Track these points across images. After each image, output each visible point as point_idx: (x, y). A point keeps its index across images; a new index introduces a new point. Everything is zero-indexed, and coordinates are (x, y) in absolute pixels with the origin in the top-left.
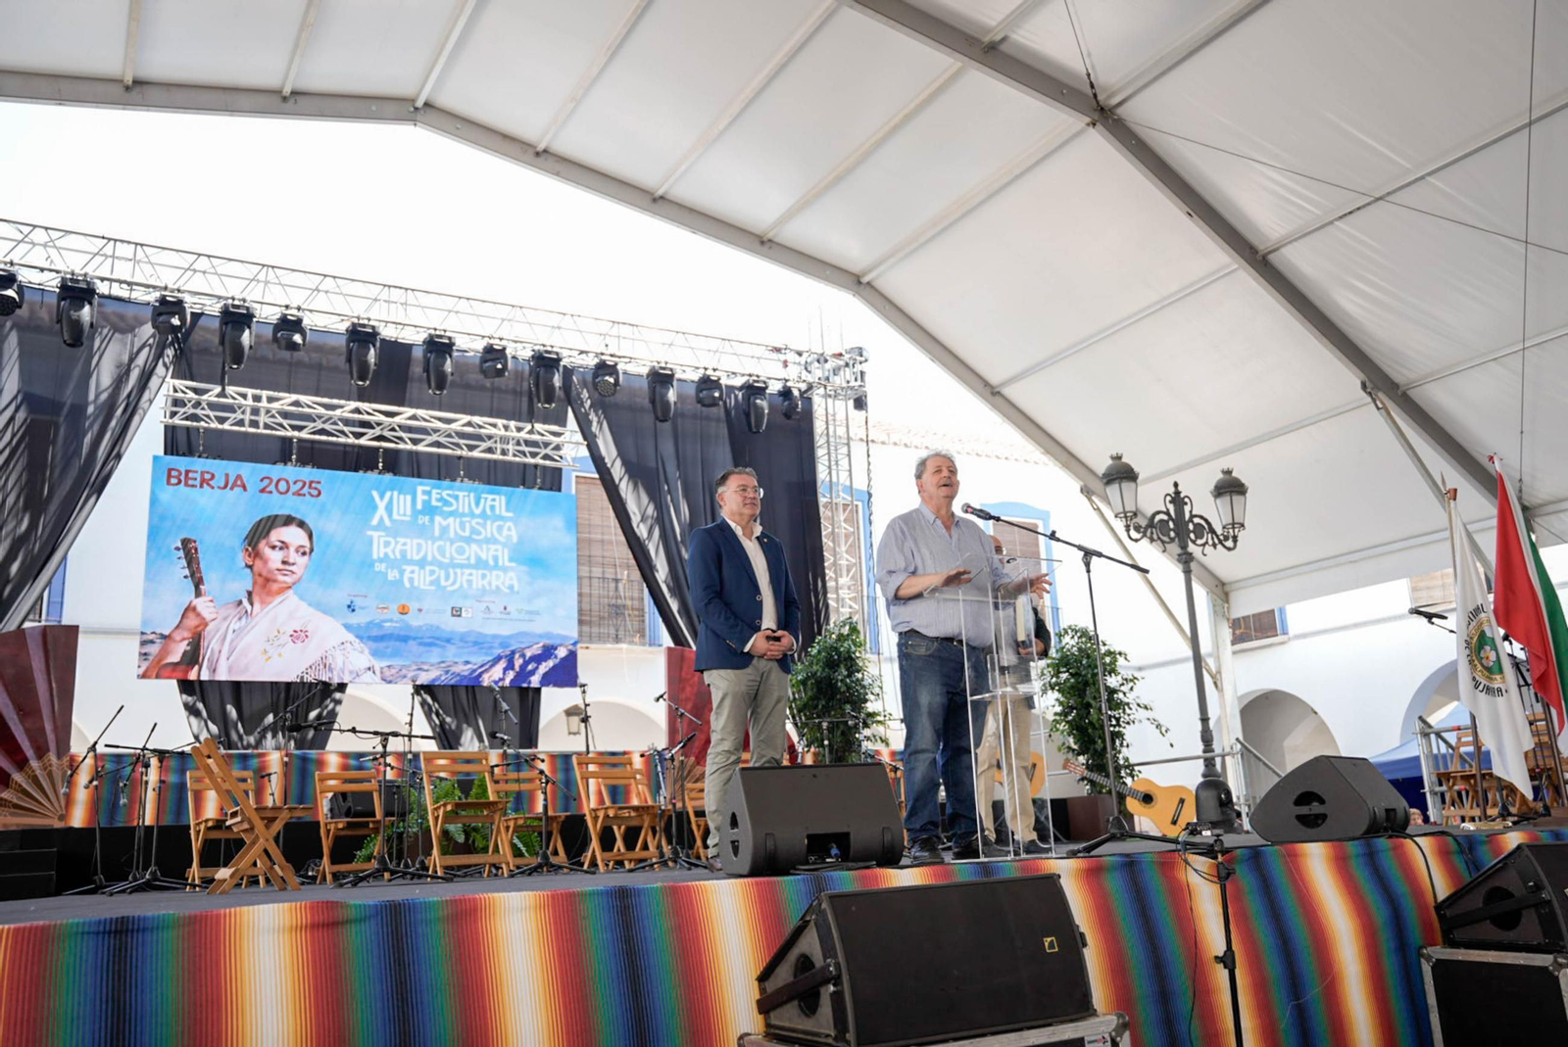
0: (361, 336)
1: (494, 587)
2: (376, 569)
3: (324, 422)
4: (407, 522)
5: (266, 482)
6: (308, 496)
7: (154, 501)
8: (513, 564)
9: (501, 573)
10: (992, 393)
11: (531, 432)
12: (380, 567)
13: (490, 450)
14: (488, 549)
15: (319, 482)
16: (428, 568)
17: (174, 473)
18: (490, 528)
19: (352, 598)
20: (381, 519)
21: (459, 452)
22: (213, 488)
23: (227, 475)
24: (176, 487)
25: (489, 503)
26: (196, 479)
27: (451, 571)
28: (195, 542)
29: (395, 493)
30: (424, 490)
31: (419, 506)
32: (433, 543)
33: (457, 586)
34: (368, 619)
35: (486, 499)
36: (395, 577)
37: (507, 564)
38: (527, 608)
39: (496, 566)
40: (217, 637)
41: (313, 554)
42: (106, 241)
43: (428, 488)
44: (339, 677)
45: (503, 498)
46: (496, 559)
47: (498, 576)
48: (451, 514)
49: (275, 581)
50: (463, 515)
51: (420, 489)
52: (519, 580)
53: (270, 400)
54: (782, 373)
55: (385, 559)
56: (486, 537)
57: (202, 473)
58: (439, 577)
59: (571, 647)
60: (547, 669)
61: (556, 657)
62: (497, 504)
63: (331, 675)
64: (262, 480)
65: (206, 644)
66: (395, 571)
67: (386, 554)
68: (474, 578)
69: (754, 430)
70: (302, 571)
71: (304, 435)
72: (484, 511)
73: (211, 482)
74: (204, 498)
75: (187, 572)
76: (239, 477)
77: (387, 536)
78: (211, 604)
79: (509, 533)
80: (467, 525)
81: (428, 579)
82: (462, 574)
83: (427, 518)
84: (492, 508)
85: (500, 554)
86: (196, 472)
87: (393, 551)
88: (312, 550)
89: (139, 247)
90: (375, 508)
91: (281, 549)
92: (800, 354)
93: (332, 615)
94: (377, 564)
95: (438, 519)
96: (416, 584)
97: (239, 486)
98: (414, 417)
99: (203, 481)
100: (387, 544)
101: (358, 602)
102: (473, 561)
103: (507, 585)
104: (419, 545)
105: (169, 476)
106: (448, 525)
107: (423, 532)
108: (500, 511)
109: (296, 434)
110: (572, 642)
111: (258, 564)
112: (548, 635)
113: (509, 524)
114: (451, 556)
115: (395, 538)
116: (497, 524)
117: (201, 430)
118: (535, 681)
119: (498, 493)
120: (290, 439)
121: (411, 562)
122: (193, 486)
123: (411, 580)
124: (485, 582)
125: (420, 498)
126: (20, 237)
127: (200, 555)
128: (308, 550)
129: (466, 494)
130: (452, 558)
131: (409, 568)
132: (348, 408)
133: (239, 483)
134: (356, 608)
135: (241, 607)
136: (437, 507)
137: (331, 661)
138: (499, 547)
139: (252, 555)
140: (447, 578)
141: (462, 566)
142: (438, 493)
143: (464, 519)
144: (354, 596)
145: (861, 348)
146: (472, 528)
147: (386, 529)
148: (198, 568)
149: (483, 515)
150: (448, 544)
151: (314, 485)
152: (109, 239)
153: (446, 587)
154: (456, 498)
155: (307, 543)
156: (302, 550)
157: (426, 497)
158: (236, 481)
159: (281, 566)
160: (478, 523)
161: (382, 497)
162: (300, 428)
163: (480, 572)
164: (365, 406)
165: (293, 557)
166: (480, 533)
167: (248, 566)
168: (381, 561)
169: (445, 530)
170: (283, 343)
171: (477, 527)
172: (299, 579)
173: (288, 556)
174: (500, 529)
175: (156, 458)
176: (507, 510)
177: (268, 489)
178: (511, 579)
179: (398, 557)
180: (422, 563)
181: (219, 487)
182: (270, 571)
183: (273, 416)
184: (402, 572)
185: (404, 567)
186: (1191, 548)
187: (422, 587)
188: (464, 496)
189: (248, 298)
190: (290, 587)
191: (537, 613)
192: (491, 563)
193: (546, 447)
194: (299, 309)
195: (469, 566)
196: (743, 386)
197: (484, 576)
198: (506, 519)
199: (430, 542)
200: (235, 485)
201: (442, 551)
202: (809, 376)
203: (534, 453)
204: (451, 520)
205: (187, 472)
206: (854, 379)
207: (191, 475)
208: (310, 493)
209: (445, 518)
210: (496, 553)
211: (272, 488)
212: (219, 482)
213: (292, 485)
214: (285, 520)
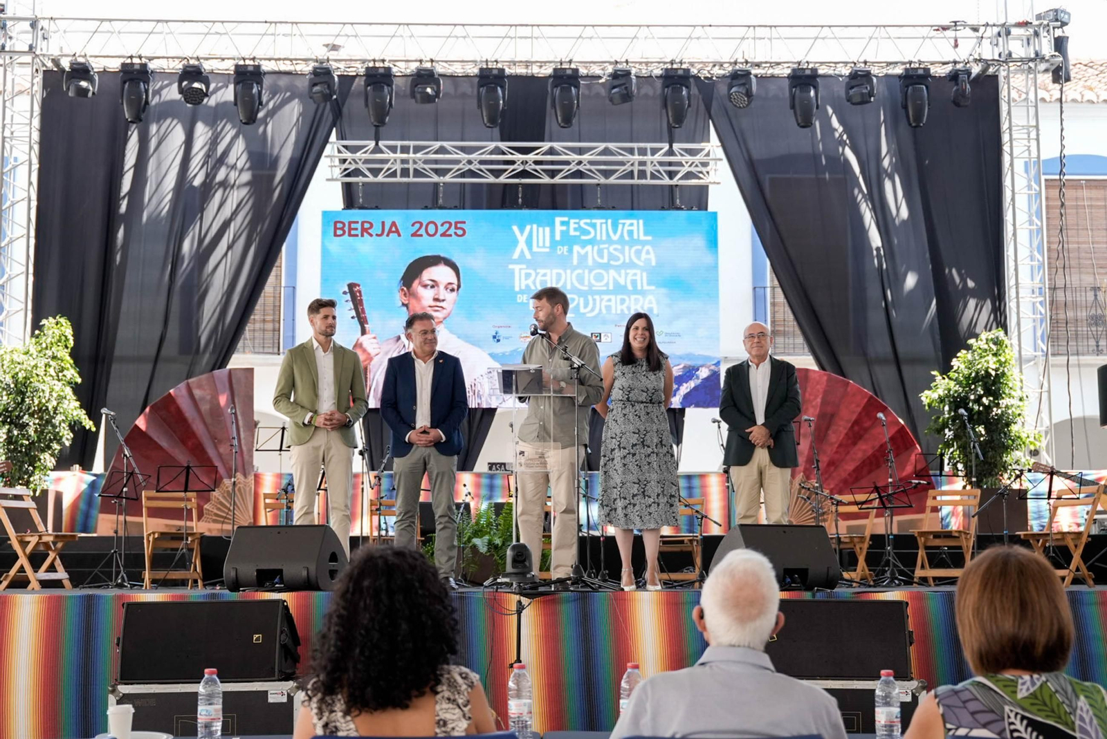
0: (490, 78)
2: (519, 301)
3: (469, 164)
4: (547, 253)
5: (417, 226)
6: (454, 237)
7: (325, 252)
8: (653, 288)
9: (639, 297)
11: (668, 152)
13: (628, 175)
14: (627, 274)
15: (464, 222)
17: (339, 226)
18: (629, 253)
19: (497, 329)
20: (522, 252)
21: (596, 181)
22: (371, 235)
23: (383, 223)
24: (341, 238)
25: (626, 228)
26: (356, 229)
27: (590, 298)
28: (359, 286)
29: (535, 226)
30: (563, 221)
31: (558, 237)
32: (572, 273)
33: (597, 311)
34: (512, 349)
35: (624, 224)
37: (646, 287)
38: (665, 331)
39: (636, 291)
40: (380, 370)
41: (460, 290)
42: (268, 24)
43: (566, 219)
44: (487, 402)
45: (641, 222)
46: (634, 283)
47: (636, 301)
48: (592, 242)
50: (601, 242)
51: (558, 220)
52: (658, 302)
53: (417, 149)
54: (950, 55)
55: (527, 290)
56: (624, 262)
57: (363, 223)
58: (578, 304)
59: (713, 367)
60: (689, 390)
61: (698, 378)
62: (635, 228)
63: (479, 401)
64: (413, 225)
65: (372, 377)
67: (527, 286)
68: (612, 304)
69: (914, 125)
70: (451, 306)
71: (448, 178)
72: (622, 235)
73: (370, 231)
74: (365, 246)
75: (353, 313)
76: (394, 224)
77: (528, 268)
78: (375, 341)
79: (648, 256)
80: (606, 251)
82: (601, 300)
83: (566, 248)
84: (630, 233)
85: (638, 278)
86: (357, 222)
87: (534, 283)
88: (459, 286)
89: (294, 25)
90: (515, 242)
91: (432, 287)
92: (975, 29)
93: (479, 347)
94: (519, 296)
95: (576, 248)
97: (393, 232)
98: (549, 151)
99: (364, 230)
100: (528, 276)
101: (502, 333)
102: (611, 287)
104: (559, 275)
105: (336, 229)
106: (587, 253)
107: (565, 262)
108: (638, 236)
109: (441, 178)
110: (714, 363)
111: (413, 302)
112: (689, 356)
113: (648, 247)
114: (590, 283)
115: (535, 270)
116: (633, 249)
117: (361, 184)
118: (676, 402)
119: (636, 218)
120: (436, 185)
122: (357, 235)
125: (559, 228)
126: (206, 31)
127: (364, 298)
128: (456, 287)
129: (604, 221)
130: (590, 285)
132: (490, 148)
133: (394, 229)
134: (501, 338)
135: (400, 342)
136: (575, 236)
137: (479, 388)
138: (638, 272)
139: (408, 295)
140: (586, 306)
141: (601, 293)
142: (575, 223)
143: (602, 246)
144: (498, 327)
145: (1056, 11)
146: (609, 253)
147: (527, 262)
148: (363, 309)
149: (621, 240)
150: (586, 271)
151: (459, 225)
152: (271, 23)
153: (584, 314)
154: (594, 226)
155: (455, 281)
156: (450, 287)
157: (564, 228)
158: (391, 228)
159: (433, 303)
160: (615, 249)
161: (522, 231)
162: (445, 173)
163: (619, 297)
164: (503, 145)
165: (443, 294)
166: (618, 259)
167: (403, 305)
169: (583, 258)
170: (418, 96)
171: (616, 253)
172: (449, 314)
173: (438, 293)
174: (638, 253)
175: (325, 214)
176: (646, 234)
177: (419, 233)
178: (650, 302)
181: (377, 235)
182: (423, 308)
183: (420, 165)
188: (601, 223)
189: (387, 59)
190: (441, 322)
191: (678, 335)
192: (630, 287)
194: (432, 61)
195: (607, 292)
196: (900, 77)
197: (623, 301)
198: (644, 243)
199: (569, 271)
200: (390, 231)
201: (580, 279)
202: (988, 52)
203: (671, 175)
204: (589, 248)
205: (350, 223)
206: (1047, 49)
207: (353, 226)
208: (456, 233)
209: (583, 247)
210: (634, 278)
211: (422, 231)
212: (377, 229)
213: (439, 227)
214: (434, 261)
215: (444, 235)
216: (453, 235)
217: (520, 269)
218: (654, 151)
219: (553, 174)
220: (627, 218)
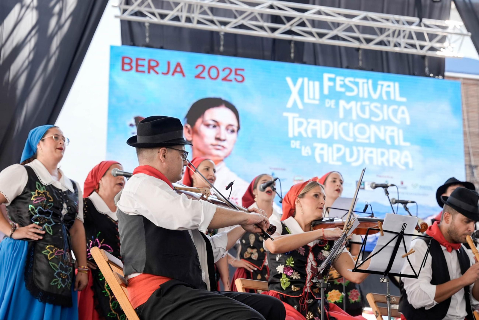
1: (391, 164)
2: (293, 146)
3: (244, 19)
5: (200, 69)
6: (234, 82)
7: (112, 84)
8: (408, 144)
9: (397, 152)
11: (419, 25)
12: (295, 144)
13: (381, 43)
14: (386, 130)
15: (243, 70)
16: (335, 146)
17: (127, 61)
18: (387, 112)
19: (273, 171)
21: (355, 44)
22: (157, 73)
23: (169, 63)
24: (128, 72)
25: (385, 89)
26: (143, 66)
27: (355, 149)
31: (326, 91)
32: (339, 124)
33: (360, 162)
35: (382, 85)
36: (308, 153)
37: (402, 143)
38: (421, 183)
39: (393, 146)
41: (240, 131)
43: (332, 76)
45: (397, 85)
46: (392, 138)
47: (395, 155)
48: (356, 98)
49: (211, 155)
50: (363, 99)
51: (326, 76)
52: (412, 157)
55: (300, 137)
56: (383, 119)
57: (150, 61)
58: (344, 154)
62: (391, 90)
64: (197, 67)
66: (308, 148)
67: (300, 133)
68: (374, 155)
70: (232, 146)
71: (228, 29)
72: (381, 95)
73: (156, 69)
74: (152, 83)
76: (178, 65)
77: (300, 117)
79: (403, 116)
80: (367, 109)
81: (336, 155)
82: (365, 151)
83: (333, 102)
84: (388, 93)
85: (395, 134)
86: (144, 60)
87: (306, 130)
88: (239, 128)
90: (289, 92)
91: (214, 127)
94: (292, 142)
95: (342, 103)
96: (325, 160)
97: (178, 72)
98: (319, 13)
99: (150, 68)
100: (300, 124)
101: (278, 174)
102: (373, 140)
103: (403, 161)
104: (327, 126)
105: (123, 64)
106: (351, 109)
107: (332, 114)
108: (395, 97)
109: (223, 27)
111: (196, 140)
113: (403, 108)
114: (354, 136)
115: (307, 119)
116: (391, 108)
117: (147, 24)
119: (394, 81)
120: (217, 33)
121: (322, 141)
122: (144, 72)
123: (321, 156)
124: (384, 159)
125: (327, 84)
128: (235, 128)
129: (365, 80)
130: (355, 137)
131: (318, 146)
133: (178, 69)
136: (341, 92)
138: (395, 128)
139: (191, 132)
140: (351, 155)
141: (363, 145)
142: (341, 80)
143: (364, 103)
144: (275, 169)
146: (371, 110)
147: (300, 112)
149: (380, 100)
150: (351, 125)
151: (239, 72)
153: (349, 163)
154: (357, 84)
155: (234, 122)
156: (231, 128)
157: (331, 84)
158: (176, 68)
159: (215, 142)
160: (376, 107)
161: (295, 83)
162: (225, 24)
163: (380, 150)
164: (278, 4)
165: (224, 134)
166: (377, 116)
168: (295, 138)
169: (348, 112)
171: (376, 110)
173: (219, 133)
174: (395, 112)
175: (112, 48)
177: (202, 75)
178: (406, 157)
179: (310, 135)
180: (330, 142)
181: (163, 73)
182: (206, 146)
183: (204, 13)
184: (313, 149)
185: (315, 145)
187: (331, 162)
188: (363, 83)
190: (222, 160)
192: (389, 142)
193: (431, 40)
195: (369, 145)
197: (383, 154)
198: (400, 104)
199: (336, 123)
200: (175, 71)
201: (346, 131)
204: (353, 103)
205: (137, 60)
207: (140, 62)
208: (236, 79)
209: (348, 102)
210: (392, 134)
211: (205, 74)
212: (162, 68)
213: (221, 72)
214: (216, 102)
215: (225, 79)
216: (234, 80)
217: (294, 118)
218: (409, 23)
220: (385, 79)
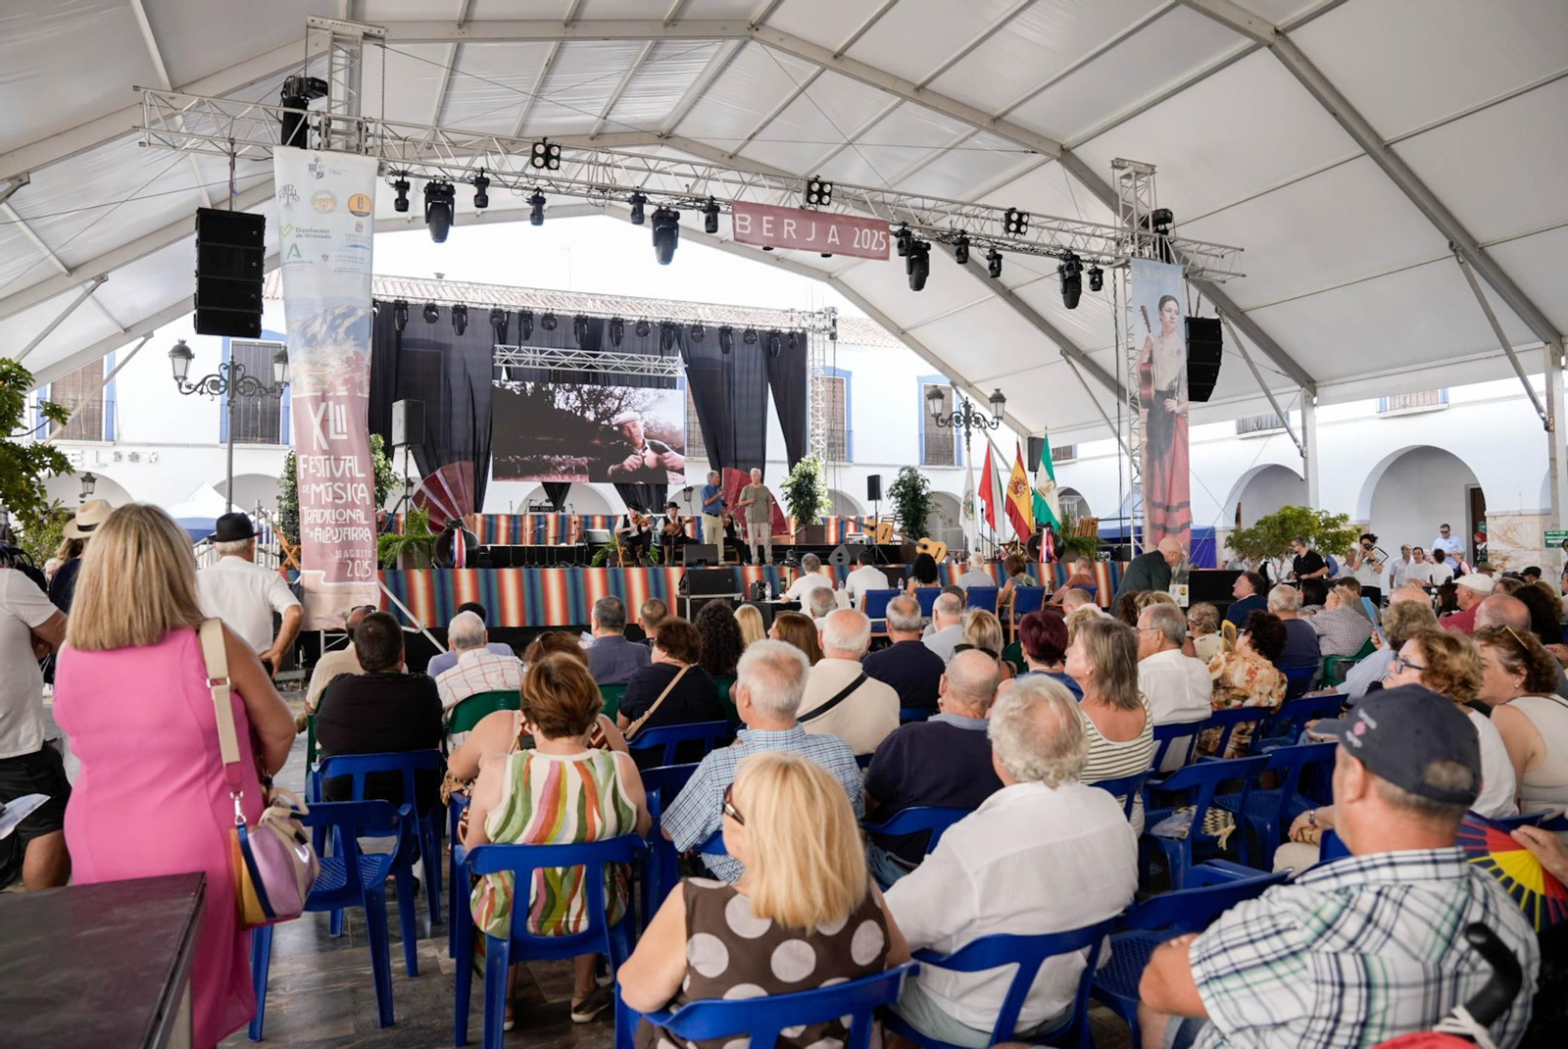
0: (580, 320)
10: (902, 334)
11: (661, 361)
53: (541, 352)
54: (789, 325)
69: (774, 355)
71: (556, 368)
89: (484, 287)
92: (800, 313)
98: (605, 356)
109: (552, 368)
117: (512, 368)
120: (550, 370)
132: (576, 353)
145: (833, 309)
162: (554, 364)
164: (582, 352)
170: (545, 326)
183: (543, 360)
186: (972, 429)
189: (530, 306)
193: (669, 367)
194: (553, 309)
196: (768, 333)
202: (805, 324)
203: (662, 371)
206: (829, 324)
218: (655, 359)
219: (606, 367)
